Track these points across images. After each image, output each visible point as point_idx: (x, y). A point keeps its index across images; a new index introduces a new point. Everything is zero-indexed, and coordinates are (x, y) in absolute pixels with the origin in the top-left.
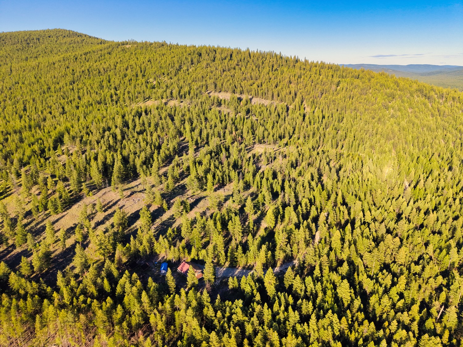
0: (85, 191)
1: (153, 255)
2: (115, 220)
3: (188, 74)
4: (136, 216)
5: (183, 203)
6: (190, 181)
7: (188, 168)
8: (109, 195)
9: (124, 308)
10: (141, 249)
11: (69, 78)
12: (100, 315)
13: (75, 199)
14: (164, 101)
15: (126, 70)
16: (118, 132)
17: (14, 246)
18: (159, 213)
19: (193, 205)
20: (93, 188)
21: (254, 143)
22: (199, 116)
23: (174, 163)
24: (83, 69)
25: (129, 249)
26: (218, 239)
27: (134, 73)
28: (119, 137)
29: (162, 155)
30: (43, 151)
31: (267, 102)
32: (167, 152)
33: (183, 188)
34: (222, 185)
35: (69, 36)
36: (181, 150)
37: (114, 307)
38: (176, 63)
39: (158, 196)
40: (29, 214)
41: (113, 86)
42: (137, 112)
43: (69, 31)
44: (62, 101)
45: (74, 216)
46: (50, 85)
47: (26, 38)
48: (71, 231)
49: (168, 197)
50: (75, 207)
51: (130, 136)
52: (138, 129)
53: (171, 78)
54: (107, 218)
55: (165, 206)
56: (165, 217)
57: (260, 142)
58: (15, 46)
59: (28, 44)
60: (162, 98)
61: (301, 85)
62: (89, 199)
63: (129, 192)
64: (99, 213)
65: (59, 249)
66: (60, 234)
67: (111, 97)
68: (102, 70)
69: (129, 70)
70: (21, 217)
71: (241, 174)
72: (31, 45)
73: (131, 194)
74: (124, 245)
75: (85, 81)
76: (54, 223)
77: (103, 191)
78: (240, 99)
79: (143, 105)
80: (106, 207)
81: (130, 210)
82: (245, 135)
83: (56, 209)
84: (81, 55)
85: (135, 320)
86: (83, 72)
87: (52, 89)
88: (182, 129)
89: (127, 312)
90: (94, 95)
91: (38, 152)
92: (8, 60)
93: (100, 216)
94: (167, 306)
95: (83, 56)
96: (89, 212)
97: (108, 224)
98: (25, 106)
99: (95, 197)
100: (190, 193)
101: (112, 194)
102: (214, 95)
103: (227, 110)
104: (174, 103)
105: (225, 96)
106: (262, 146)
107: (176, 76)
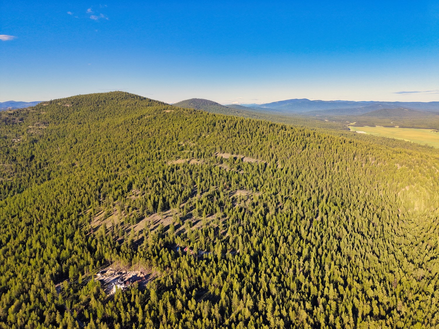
0: (145, 215)
1: (174, 244)
2: (158, 228)
3: (205, 140)
4: (168, 227)
5: (190, 223)
6: (195, 212)
7: (195, 205)
8: (156, 217)
9: (162, 259)
10: (169, 241)
11: (129, 139)
12: (154, 260)
13: (141, 218)
14: (188, 160)
15: (166, 134)
16: (161, 183)
17: (118, 237)
18: (179, 226)
19: (194, 224)
20: (149, 213)
21: (236, 190)
22: (207, 171)
23: (188, 202)
24: (138, 132)
25: (164, 241)
26: (202, 239)
27: (171, 137)
28: (161, 186)
29: (183, 197)
30: (123, 192)
31: (253, 161)
32: (185, 195)
33: (191, 216)
34: (212, 214)
35: (126, 98)
36: (193, 193)
37: (159, 259)
38: (198, 131)
39: (178, 218)
40: (122, 224)
41: (157, 147)
42: (172, 168)
43: (126, 93)
44: (127, 157)
45: (141, 226)
46: (117, 144)
47: (96, 101)
48: (141, 232)
49: (183, 219)
50: (141, 222)
51: (167, 185)
52: (171, 180)
53: (194, 142)
54: (155, 228)
55: (181, 223)
56: (181, 228)
57: (241, 189)
58: (89, 107)
59: (98, 105)
60: (187, 158)
61: (277, 149)
62: (147, 219)
63: (165, 216)
64: (152, 225)
65: (136, 239)
66: (137, 232)
67: (156, 155)
68: (150, 134)
69: (168, 134)
70: (119, 225)
71: (222, 209)
72: (100, 106)
73: (166, 217)
74: (162, 239)
75: (139, 141)
76: (134, 228)
77: (153, 215)
78: (235, 158)
79: (175, 162)
80: (155, 223)
81: (166, 225)
82: (232, 184)
83: (133, 222)
84: (136, 120)
85: (166, 264)
86: (138, 134)
87: (119, 146)
88: (196, 181)
89: (163, 261)
90: (146, 153)
91: (121, 193)
92: (85, 119)
93: (152, 227)
94: (178, 260)
95: (138, 120)
96: (147, 225)
97: (156, 230)
98: (104, 160)
99: (149, 218)
100: (194, 218)
101: (157, 216)
102: (220, 155)
103: (226, 166)
104: (194, 161)
105: (227, 156)
106: (241, 191)
107: (197, 141)
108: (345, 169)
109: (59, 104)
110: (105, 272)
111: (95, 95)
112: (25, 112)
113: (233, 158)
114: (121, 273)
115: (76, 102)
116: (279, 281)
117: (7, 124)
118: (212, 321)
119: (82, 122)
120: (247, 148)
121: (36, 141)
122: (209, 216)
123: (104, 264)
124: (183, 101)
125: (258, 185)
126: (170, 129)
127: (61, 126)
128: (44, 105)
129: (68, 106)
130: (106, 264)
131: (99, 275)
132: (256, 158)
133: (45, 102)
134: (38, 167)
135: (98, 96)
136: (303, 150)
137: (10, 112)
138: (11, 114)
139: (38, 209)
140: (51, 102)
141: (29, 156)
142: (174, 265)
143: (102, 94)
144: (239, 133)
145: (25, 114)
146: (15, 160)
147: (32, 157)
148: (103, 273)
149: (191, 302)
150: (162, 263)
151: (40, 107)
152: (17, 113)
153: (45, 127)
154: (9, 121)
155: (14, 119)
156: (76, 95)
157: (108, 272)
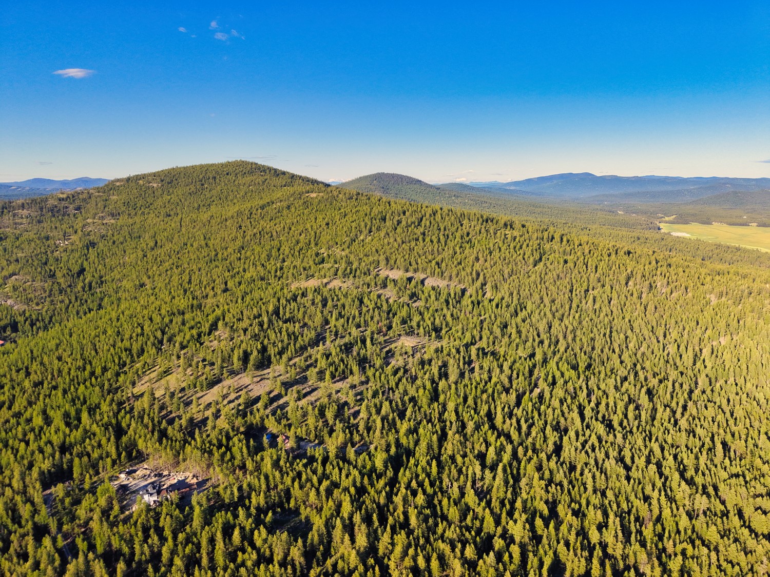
0: (225, 375)
1: (263, 429)
2: (241, 400)
3: (363, 246)
4: (258, 399)
5: (298, 392)
6: (312, 373)
7: (316, 361)
8: (243, 379)
9: (231, 454)
10: (254, 422)
11: (239, 243)
12: (217, 455)
13: (216, 381)
14: (325, 281)
15: (300, 235)
16: (266, 319)
17: (171, 412)
18: (279, 396)
19: (305, 395)
20: (233, 373)
21: (400, 335)
22: (354, 301)
23: (305, 355)
24: (255, 231)
25: (246, 422)
27: (307, 241)
28: (265, 326)
29: (298, 345)
30: (199, 335)
31: (442, 284)
32: (302, 343)
33: (305, 380)
34: (344, 378)
35: (251, 172)
36: (319, 339)
37: (225, 453)
38: (353, 229)
39: (279, 383)
40: (183, 390)
41: (281, 256)
42: (294, 295)
43: (252, 164)
44: (227, 274)
45: (213, 395)
46: (218, 251)
47: (201, 177)
48: (209, 405)
49: (287, 385)
50: (216, 387)
51: (276, 325)
52: (288, 315)
53: (343, 250)
54: (237, 398)
55: (283, 393)
56: (281, 401)
57: (407, 334)
58: (188, 188)
59: (203, 185)
60: (325, 277)
61: (487, 264)
62: (226, 383)
63: (259, 379)
64: (232, 394)
65: (199, 417)
66: (202, 407)
67: (276, 271)
68: (274, 234)
69: (303, 235)
70: (177, 391)
71: (363, 370)
72: (206, 186)
73: (260, 381)
74: (243, 418)
75: (254, 247)
76: (199, 398)
77: (240, 376)
78: (410, 280)
79: (304, 284)
80: (239, 389)
81: (254, 395)
82: (394, 325)
83: (202, 388)
84: (257, 210)
85: (237, 462)
86: (254, 235)
87: (220, 256)
88: (329, 317)
89: (233, 457)
90: (259, 268)
91: (196, 337)
92: (178, 208)
93: (232, 396)
94: (259, 458)
95: (259, 211)
96: (225, 392)
97: (237, 402)
98: (190, 280)
99: (232, 380)
100: (310, 383)
101: (245, 379)
102: (383, 273)
103: (390, 293)
104: (336, 283)
105: (395, 274)
106: (409, 338)
107: (349, 248)
108: (607, 302)
109: (141, 182)
110: (135, 471)
111: (202, 166)
112: (85, 196)
113: (405, 279)
114: (160, 475)
115: (168, 180)
116: (430, 504)
117: (54, 216)
118: (286, 569)
119: (172, 213)
120: (434, 262)
121: (93, 244)
122: (338, 381)
123: (136, 458)
124: (360, 178)
125: (441, 329)
126: (308, 226)
127: (137, 219)
128: (118, 184)
129: (155, 185)
130: (141, 457)
131: (123, 476)
132: (447, 279)
133: (118, 180)
134: (87, 288)
135: (205, 169)
136: (535, 265)
137: (61, 196)
138: (63, 199)
139: (60, 359)
140: (128, 179)
141: (76, 269)
142: (250, 465)
143: (212, 165)
144: (424, 234)
145: (84, 200)
146: (53, 276)
147: (82, 271)
148: (129, 473)
149: (260, 533)
150: (230, 460)
151: (111, 187)
152: (72, 198)
153: (113, 221)
154: (58, 211)
155: (67, 207)
156: (170, 167)
157: (139, 473)
